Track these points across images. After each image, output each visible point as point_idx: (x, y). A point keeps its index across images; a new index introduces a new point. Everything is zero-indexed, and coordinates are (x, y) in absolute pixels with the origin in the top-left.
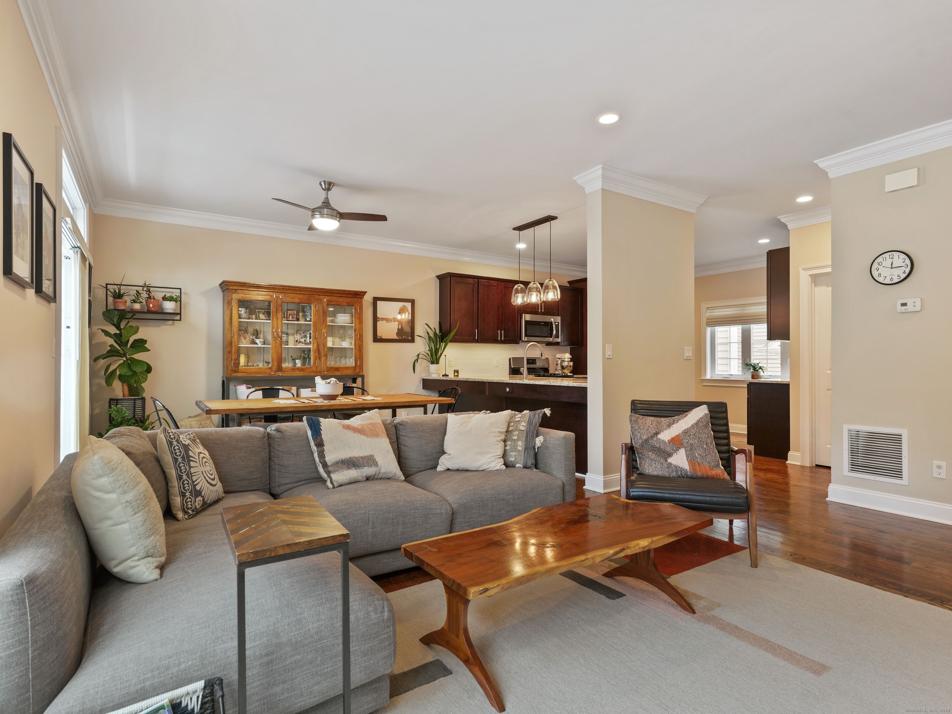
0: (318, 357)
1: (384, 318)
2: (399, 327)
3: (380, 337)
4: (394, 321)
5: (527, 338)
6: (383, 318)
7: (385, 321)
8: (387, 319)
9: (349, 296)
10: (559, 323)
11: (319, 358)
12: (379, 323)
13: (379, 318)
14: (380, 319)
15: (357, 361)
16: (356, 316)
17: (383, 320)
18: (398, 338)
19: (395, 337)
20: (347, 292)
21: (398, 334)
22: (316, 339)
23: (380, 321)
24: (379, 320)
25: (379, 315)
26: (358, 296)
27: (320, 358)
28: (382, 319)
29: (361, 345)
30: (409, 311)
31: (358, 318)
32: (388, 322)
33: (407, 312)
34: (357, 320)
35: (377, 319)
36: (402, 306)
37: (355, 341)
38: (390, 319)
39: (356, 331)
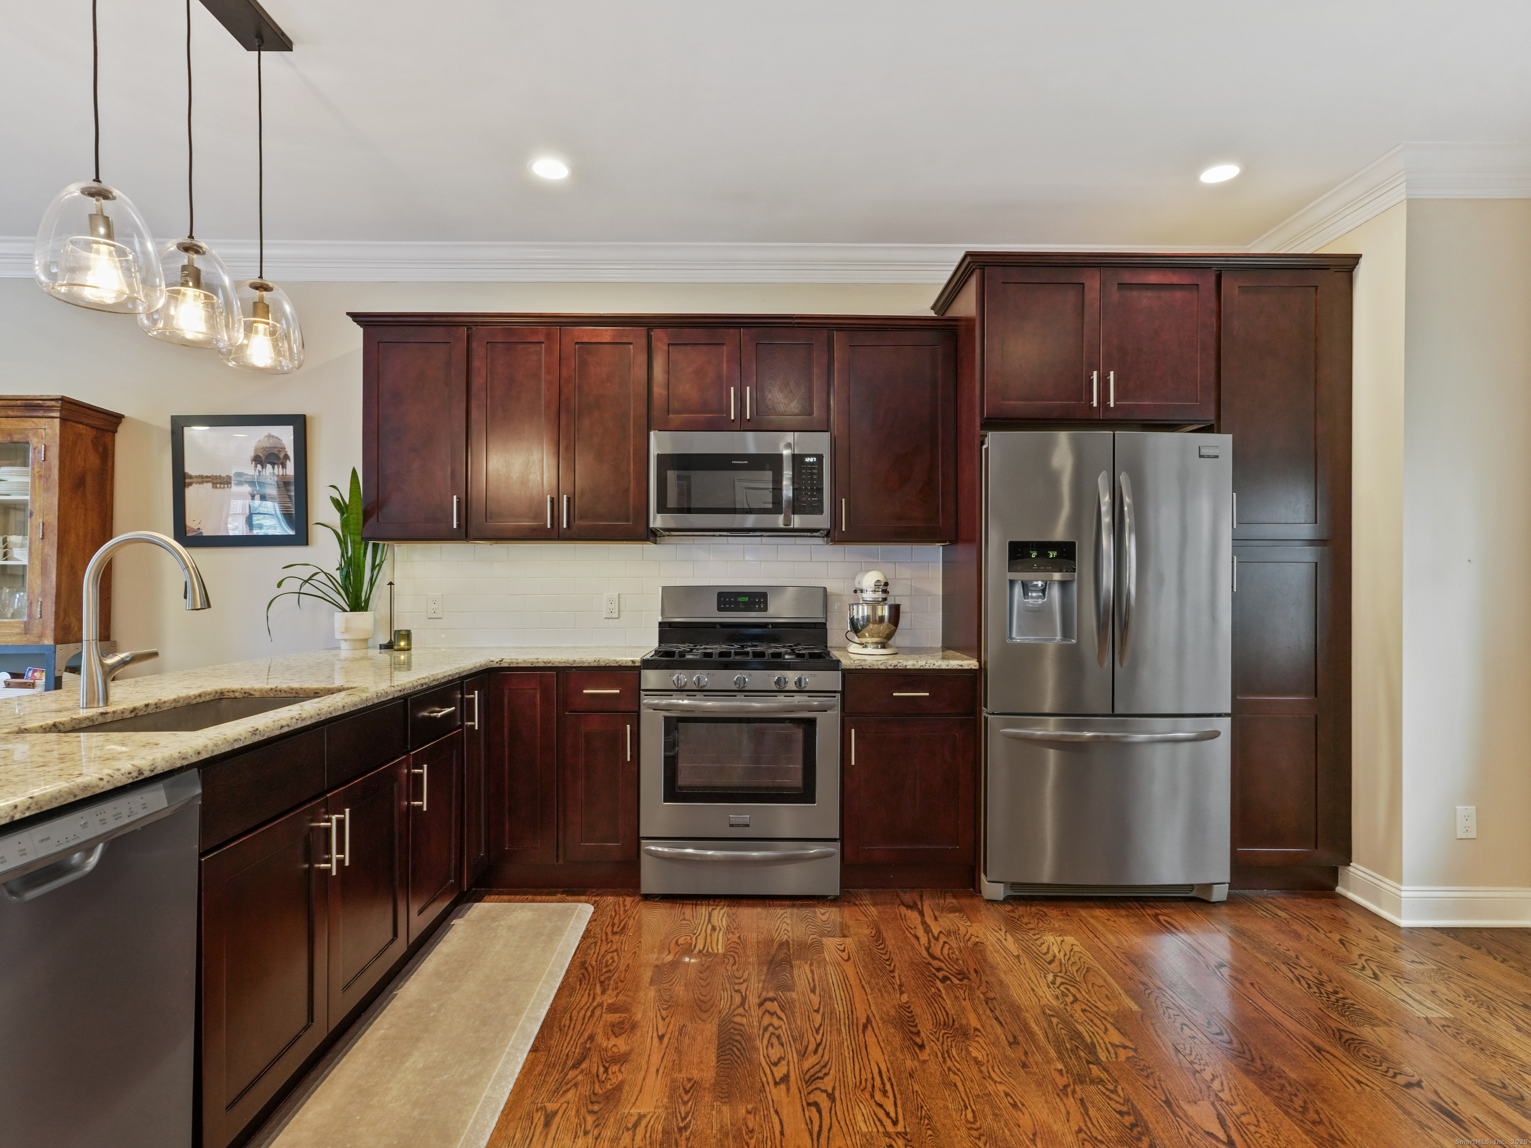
1: (207, 477)
2: (253, 499)
3: (194, 531)
4: (240, 483)
5: (663, 519)
6: (202, 477)
7: (210, 485)
8: (216, 477)
10: (820, 457)
12: (192, 493)
13: (191, 477)
14: (195, 480)
16: (37, 470)
17: (202, 483)
18: (252, 534)
19: (246, 531)
23: (194, 485)
24: (190, 484)
25: (190, 468)
26: (40, 413)
28: (200, 480)
29: (49, 555)
30: (288, 453)
31: (40, 476)
32: (220, 488)
33: (282, 455)
34: (39, 482)
35: (185, 478)
36: (266, 437)
37: (43, 546)
38: (224, 478)
39: (33, 517)
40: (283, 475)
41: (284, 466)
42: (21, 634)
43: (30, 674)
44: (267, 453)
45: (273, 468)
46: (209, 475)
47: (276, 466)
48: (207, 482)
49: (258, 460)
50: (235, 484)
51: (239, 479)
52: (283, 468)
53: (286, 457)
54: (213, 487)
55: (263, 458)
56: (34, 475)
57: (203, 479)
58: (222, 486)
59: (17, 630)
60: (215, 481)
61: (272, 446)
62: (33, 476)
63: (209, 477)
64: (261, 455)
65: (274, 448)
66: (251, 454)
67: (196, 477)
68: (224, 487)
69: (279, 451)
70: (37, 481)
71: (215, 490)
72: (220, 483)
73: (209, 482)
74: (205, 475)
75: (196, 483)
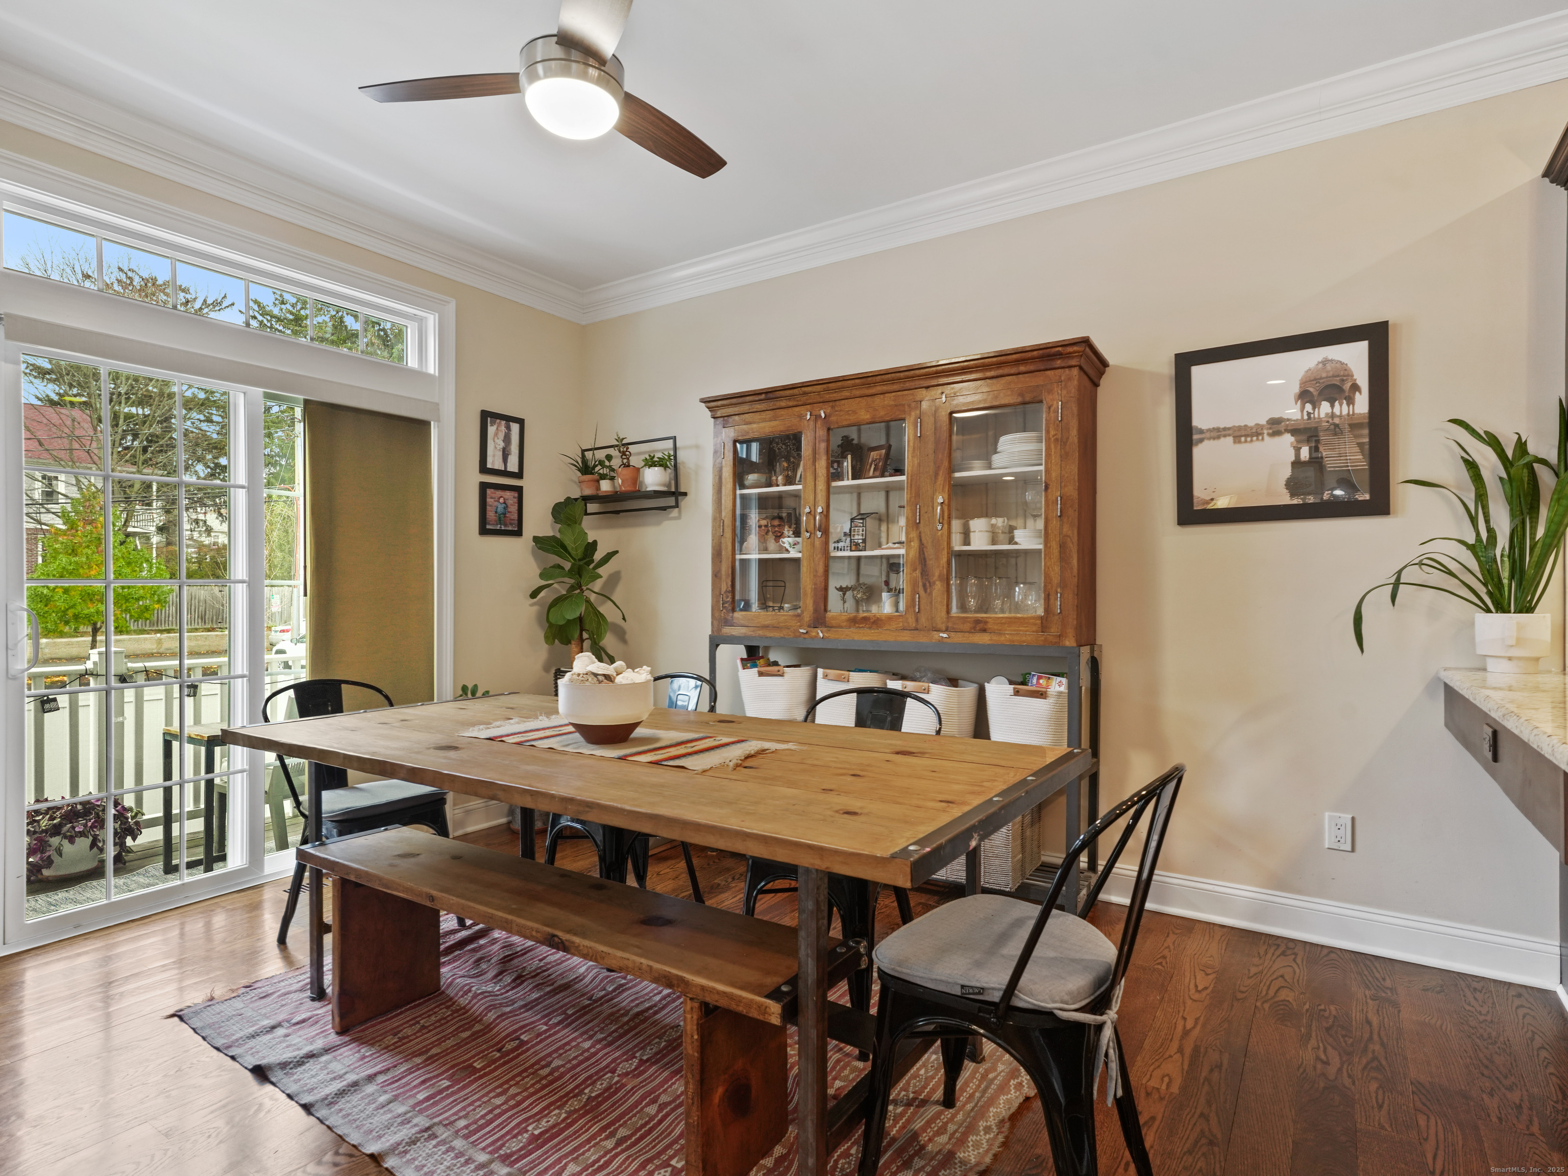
0: (921, 584)
1: (1225, 429)
2: (1298, 454)
3: (1205, 502)
4: (1276, 433)
6: (1218, 430)
7: (1230, 439)
8: (1240, 428)
9: (1022, 368)
11: (924, 586)
12: (1199, 453)
13: (1201, 431)
14: (1208, 435)
15: (1052, 597)
16: (1052, 433)
17: (1218, 437)
18: (1295, 501)
19: (1284, 499)
20: (1014, 356)
21: (1293, 486)
22: (917, 528)
23: (1206, 442)
24: (1201, 440)
25: (1199, 420)
26: (1059, 363)
27: (927, 585)
28: (1215, 434)
29: (1068, 536)
30: (1358, 382)
31: (1057, 440)
32: (1246, 441)
33: (1347, 386)
34: (1056, 447)
35: (1191, 435)
36: (1319, 363)
37: (1062, 526)
38: (1251, 428)
39: (1049, 491)
40: (1348, 414)
41: (1350, 401)
42: (1037, 632)
43: (1035, 681)
44: (1323, 386)
45: (1332, 406)
46: (1228, 426)
47: (1337, 403)
48: (1225, 436)
49: (1304, 396)
50: (1269, 434)
51: (1276, 428)
52: (1348, 405)
53: (1355, 388)
54: (1235, 442)
55: (1315, 393)
56: (1050, 439)
57: (1218, 433)
58: (1249, 439)
59: (1034, 628)
60: (1237, 434)
61: (1331, 374)
62: (1048, 440)
63: (1229, 429)
64: (1311, 390)
65: (1334, 376)
66: (1296, 389)
67: (1209, 430)
68: (1252, 441)
69: (1343, 380)
70: (1053, 446)
71: (1238, 446)
72: (1246, 436)
73: (1229, 435)
74: (1222, 426)
75: (1209, 439)
